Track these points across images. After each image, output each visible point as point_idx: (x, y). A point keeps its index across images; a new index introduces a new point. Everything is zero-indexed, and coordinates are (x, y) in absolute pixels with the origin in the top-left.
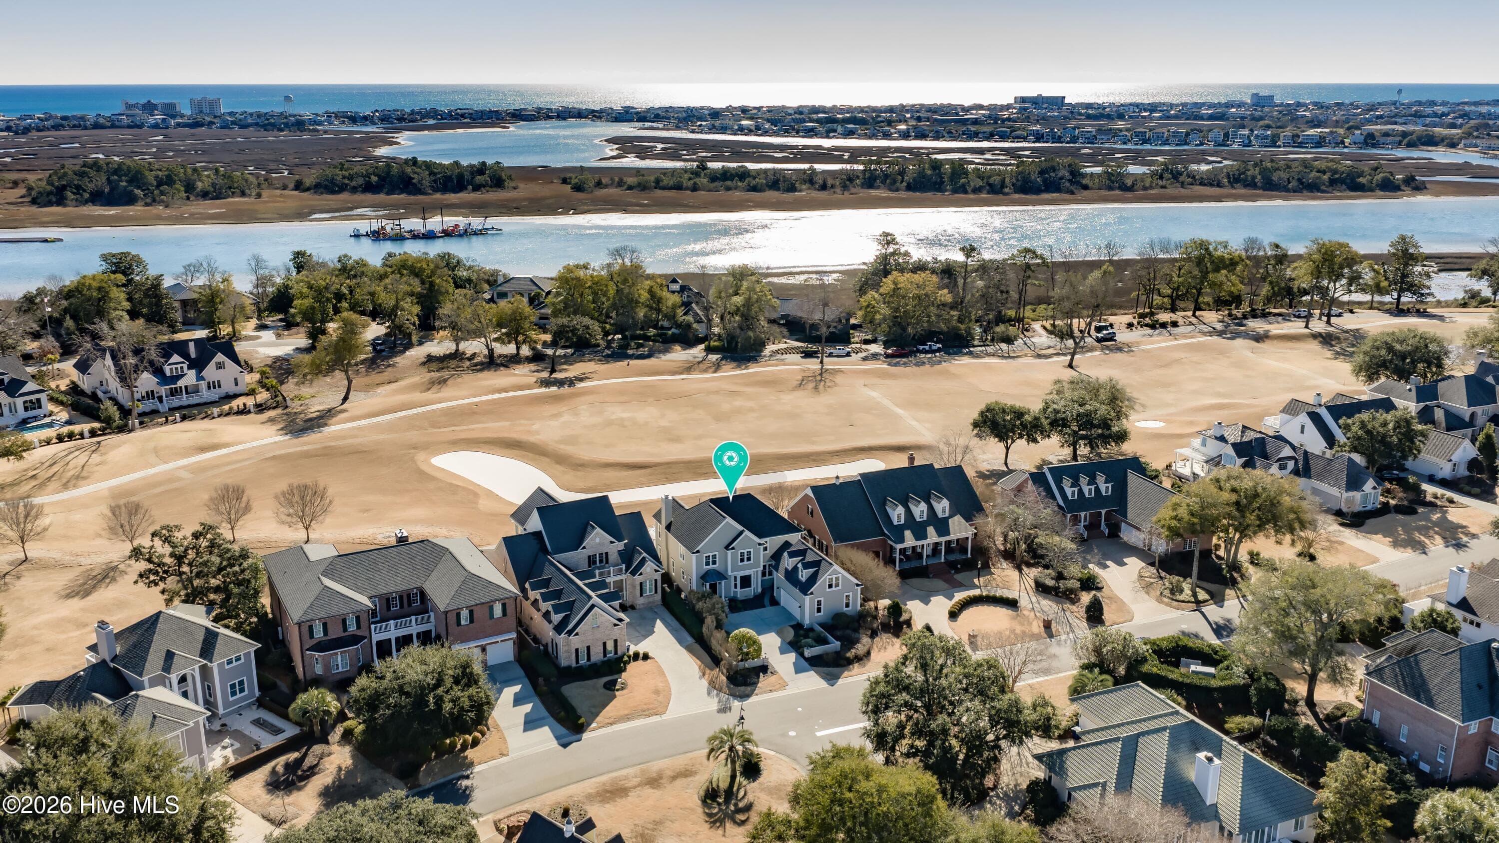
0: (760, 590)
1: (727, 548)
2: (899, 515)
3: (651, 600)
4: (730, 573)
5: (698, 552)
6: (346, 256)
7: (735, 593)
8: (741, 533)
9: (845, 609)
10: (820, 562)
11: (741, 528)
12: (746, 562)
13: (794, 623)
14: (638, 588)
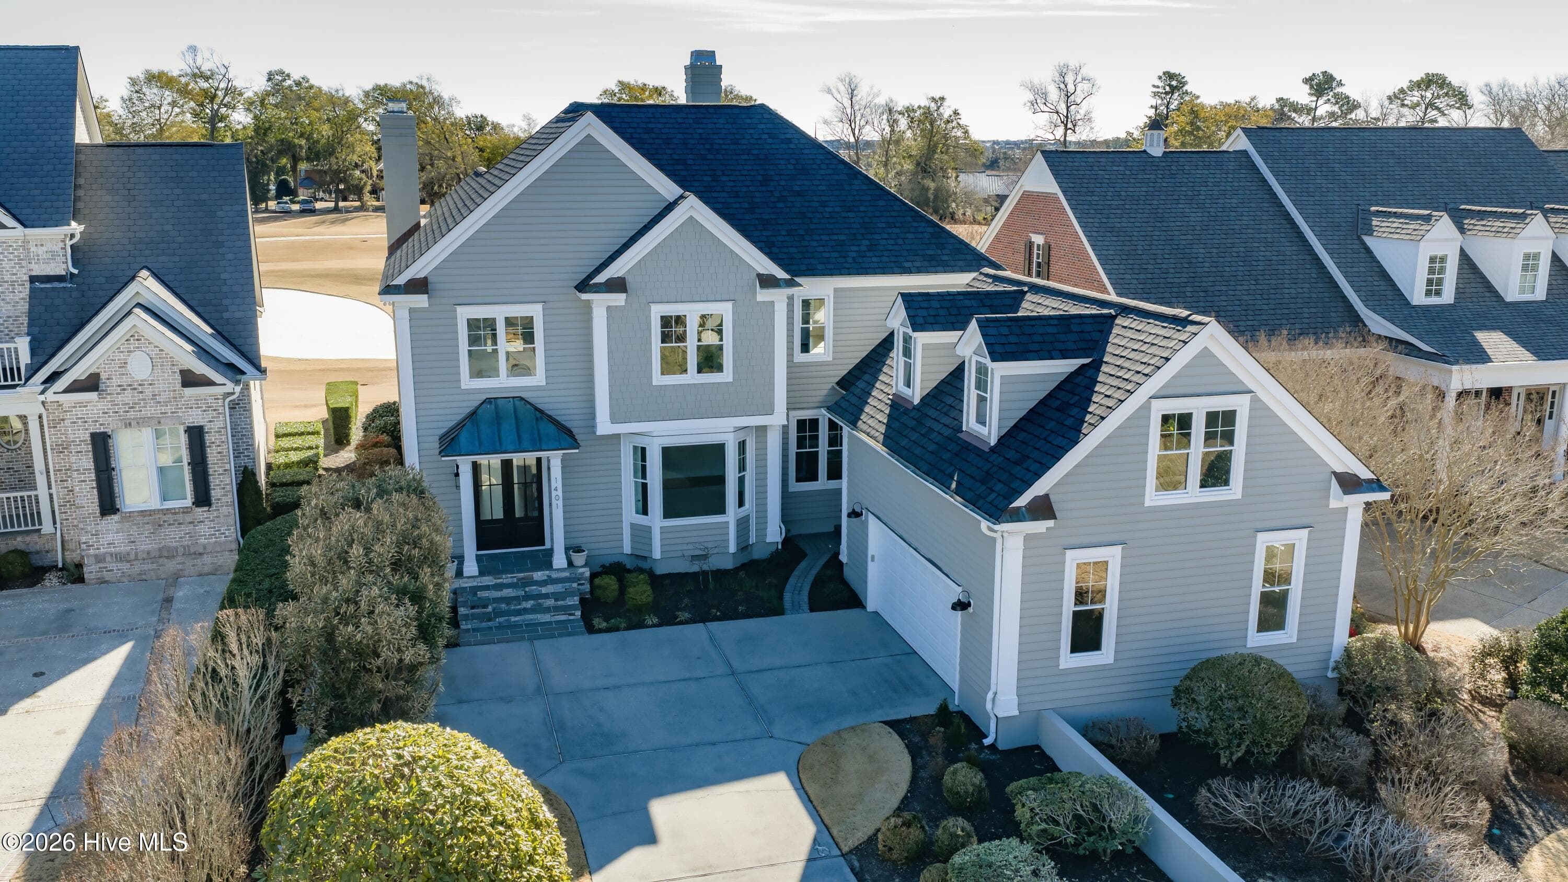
0: (774, 533)
1: (583, 286)
2: (1437, 263)
3: (173, 536)
4: (604, 426)
5: (419, 286)
6: (281, 72)
7: (642, 534)
8: (670, 207)
9: (1257, 640)
10: (1103, 325)
11: (667, 188)
12: (692, 377)
13: (925, 707)
14: (87, 462)
